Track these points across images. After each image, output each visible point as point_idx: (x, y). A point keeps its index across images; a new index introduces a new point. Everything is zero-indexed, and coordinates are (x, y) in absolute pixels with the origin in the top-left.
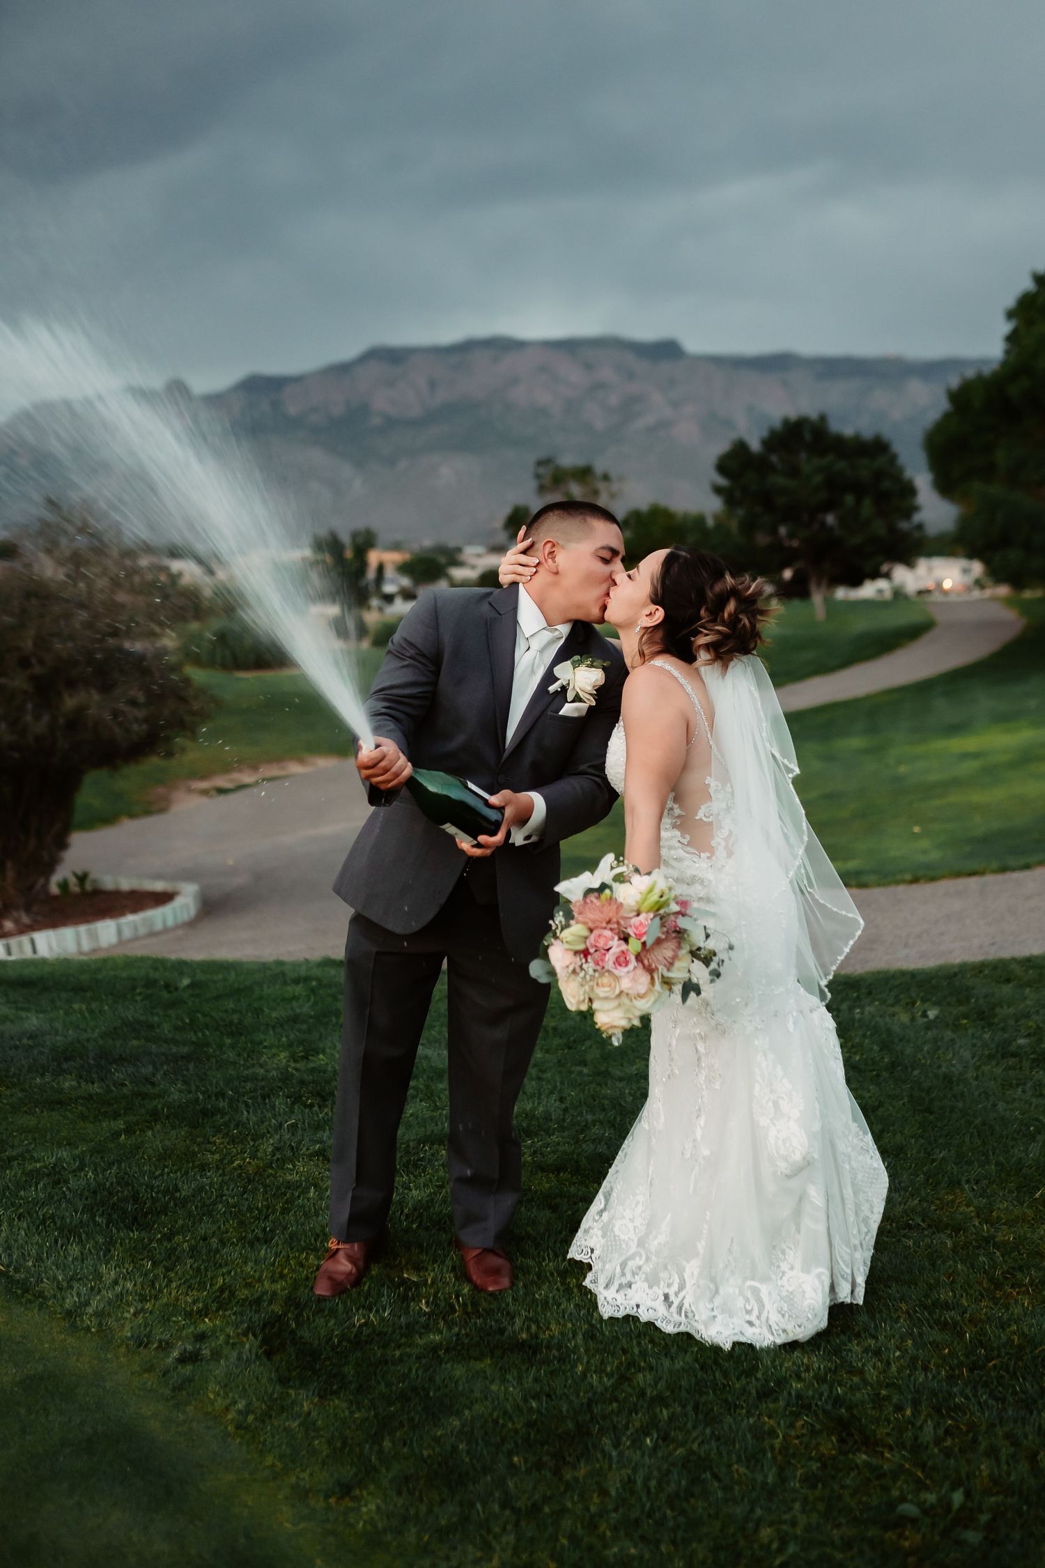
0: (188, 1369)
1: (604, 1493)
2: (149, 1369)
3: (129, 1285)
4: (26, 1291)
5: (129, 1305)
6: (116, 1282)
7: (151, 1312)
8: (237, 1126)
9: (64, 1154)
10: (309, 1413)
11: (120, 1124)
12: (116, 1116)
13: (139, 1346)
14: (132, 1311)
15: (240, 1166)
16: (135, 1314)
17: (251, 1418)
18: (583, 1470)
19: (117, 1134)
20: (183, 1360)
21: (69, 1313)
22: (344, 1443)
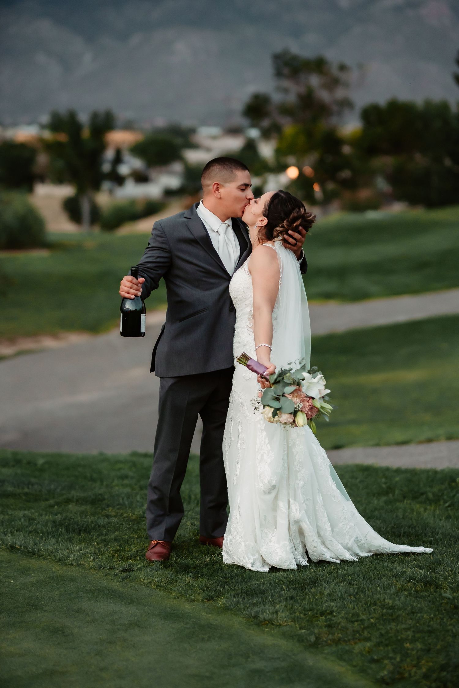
0: (128, 573)
1: (322, 594)
2: (109, 574)
3: (88, 550)
4: (35, 554)
5: (89, 558)
6: (80, 550)
7: (102, 559)
8: (118, 505)
9: (26, 512)
10: (189, 582)
11: (52, 502)
12: (47, 500)
13: (101, 568)
14: (92, 558)
15: (127, 517)
16: (94, 559)
17: (162, 583)
18: (313, 590)
19: (52, 506)
20: (125, 571)
21: (60, 560)
22: (208, 588)
